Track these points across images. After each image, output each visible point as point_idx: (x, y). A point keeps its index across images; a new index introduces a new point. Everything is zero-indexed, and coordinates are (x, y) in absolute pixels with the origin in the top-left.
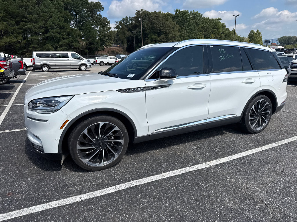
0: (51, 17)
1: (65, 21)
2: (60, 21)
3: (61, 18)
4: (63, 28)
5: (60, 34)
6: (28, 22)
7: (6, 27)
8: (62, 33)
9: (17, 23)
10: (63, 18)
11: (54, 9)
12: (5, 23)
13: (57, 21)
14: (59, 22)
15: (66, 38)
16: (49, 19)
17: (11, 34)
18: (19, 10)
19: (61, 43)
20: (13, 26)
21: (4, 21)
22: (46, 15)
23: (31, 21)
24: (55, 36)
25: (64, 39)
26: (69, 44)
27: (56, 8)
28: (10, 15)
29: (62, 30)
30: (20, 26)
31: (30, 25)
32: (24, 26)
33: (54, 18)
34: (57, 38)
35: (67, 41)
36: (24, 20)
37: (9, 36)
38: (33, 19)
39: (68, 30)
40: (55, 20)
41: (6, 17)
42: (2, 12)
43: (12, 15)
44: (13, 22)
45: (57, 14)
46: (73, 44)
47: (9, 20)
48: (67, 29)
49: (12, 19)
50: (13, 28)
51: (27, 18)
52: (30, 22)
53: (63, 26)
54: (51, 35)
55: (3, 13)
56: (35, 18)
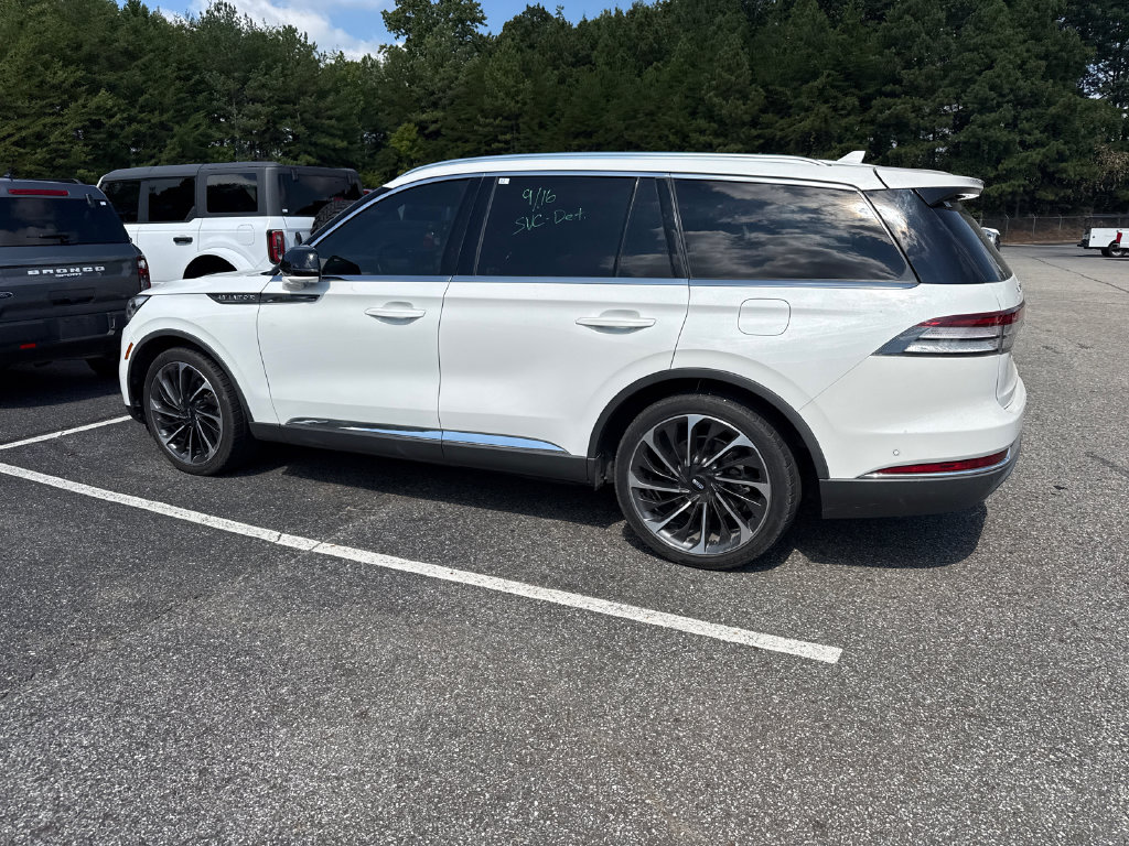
0: (990, 67)
1: (1049, 74)
2: (1027, 75)
3: (1032, 63)
4: (1036, 104)
5: (1012, 125)
6: (898, 96)
7: (826, 121)
8: (1025, 125)
9: (865, 103)
10: (1043, 63)
11: (1009, 32)
12: (824, 109)
13: (1012, 79)
14: (1021, 83)
15: (1038, 144)
16: (979, 73)
17: (834, 144)
18: (882, 55)
19: (1007, 164)
20: (849, 114)
21: (826, 102)
22: (972, 61)
23: (913, 90)
24: (986, 138)
25: (1025, 146)
26: (1042, 168)
27: (1021, 25)
28: (848, 77)
29: (1026, 113)
30: (873, 112)
31: (901, 106)
32: (881, 112)
33: (1003, 68)
34: (994, 144)
35: (1035, 156)
36: (888, 88)
37: (829, 149)
38: (921, 81)
39: (1053, 110)
40: (1004, 74)
41: (833, 87)
42: (826, 72)
43: (853, 77)
44: (852, 101)
45: (1023, 48)
46: (1063, 165)
47: (840, 95)
48: (1050, 104)
49: (852, 90)
50: (843, 122)
51: (899, 82)
52: (906, 93)
53: (1033, 94)
54: (974, 135)
55: (829, 75)
56: (929, 77)
